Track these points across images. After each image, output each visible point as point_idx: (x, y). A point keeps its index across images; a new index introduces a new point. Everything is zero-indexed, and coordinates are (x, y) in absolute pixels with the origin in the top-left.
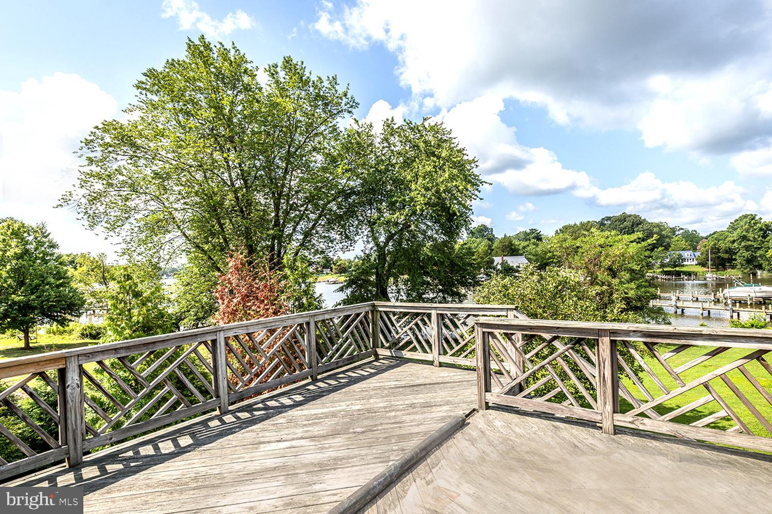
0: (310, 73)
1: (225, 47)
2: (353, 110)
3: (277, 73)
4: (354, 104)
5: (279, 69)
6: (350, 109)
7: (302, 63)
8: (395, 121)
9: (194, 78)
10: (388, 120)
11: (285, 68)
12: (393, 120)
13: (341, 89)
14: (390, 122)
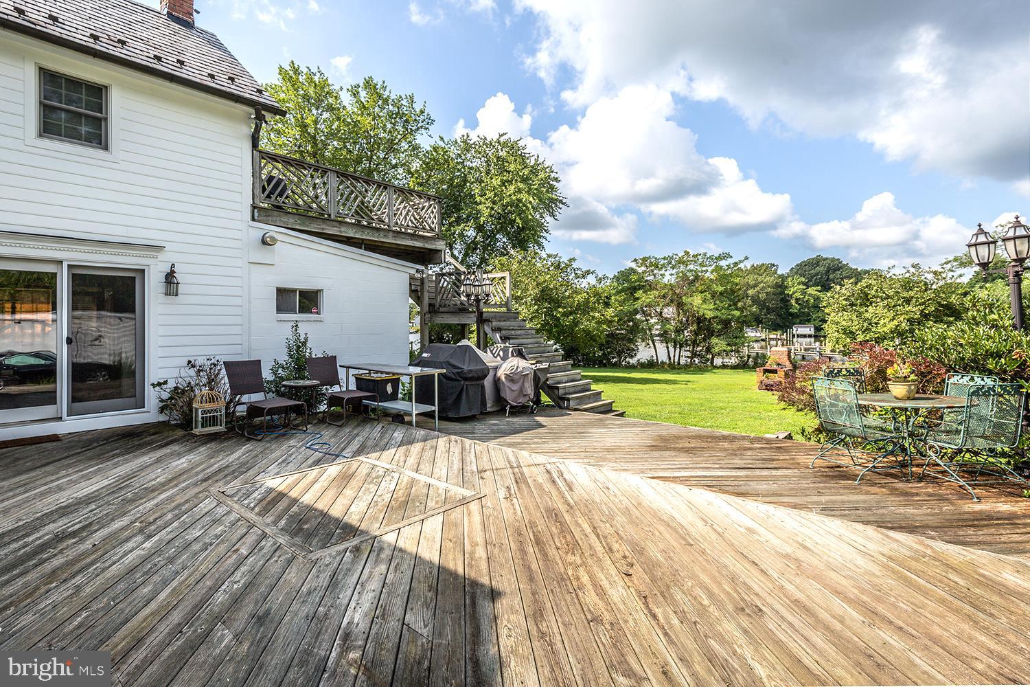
0: (390, 92)
1: (312, 71)
2: (430, 127)
3: (358, 93)
4: (430, 121)
5: (360, 89)
6: (427, 126)
7: (384, 82)
8: (470, 137)
9: (284, 100)
10: (463, 136)
11: (366, 88)
12: (468, 136)
13: (418, 107)
14: (465, 138)
